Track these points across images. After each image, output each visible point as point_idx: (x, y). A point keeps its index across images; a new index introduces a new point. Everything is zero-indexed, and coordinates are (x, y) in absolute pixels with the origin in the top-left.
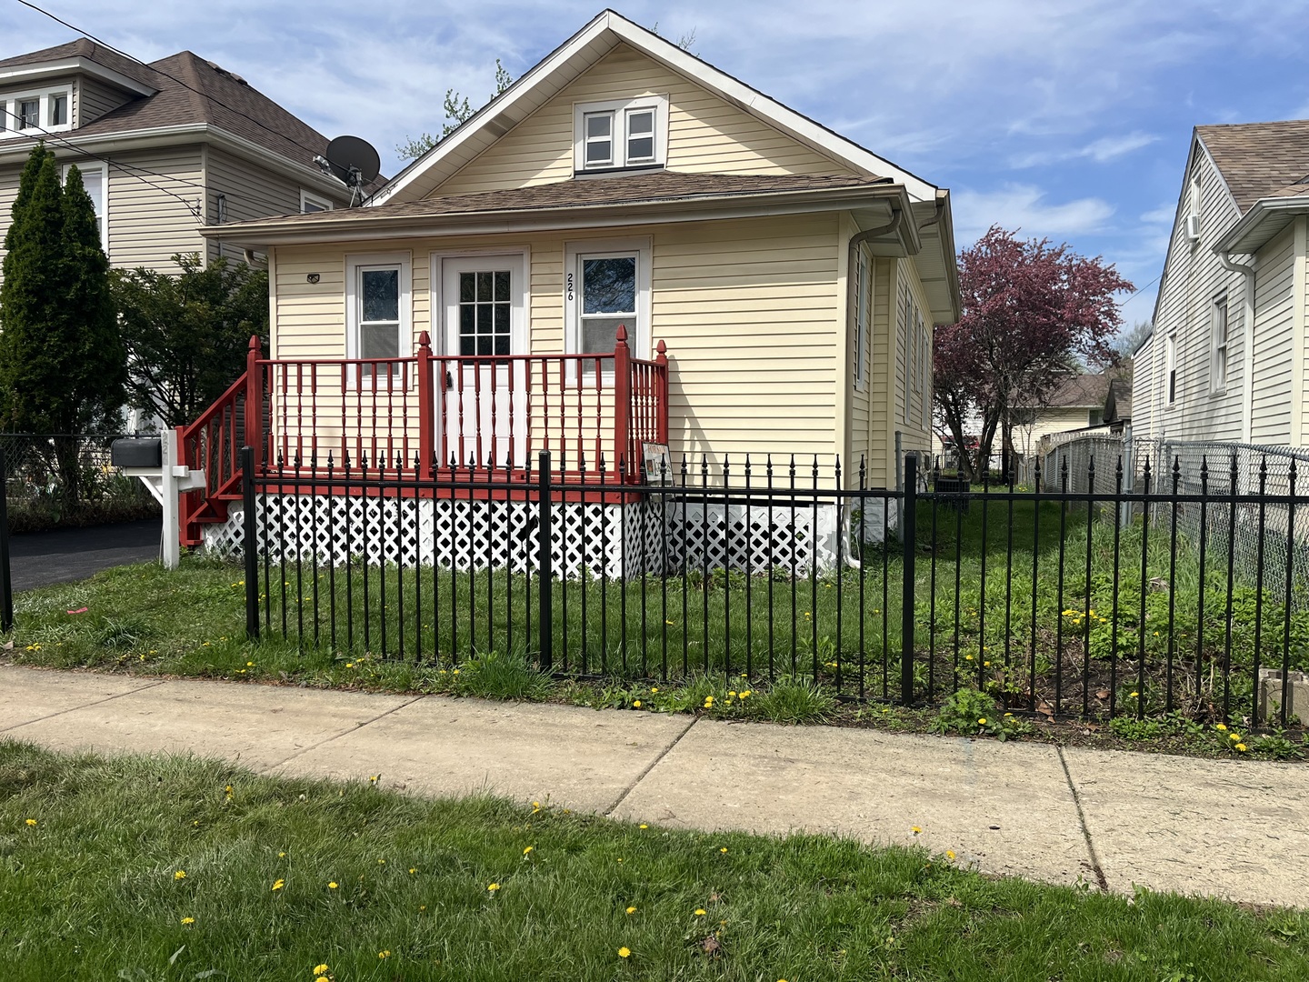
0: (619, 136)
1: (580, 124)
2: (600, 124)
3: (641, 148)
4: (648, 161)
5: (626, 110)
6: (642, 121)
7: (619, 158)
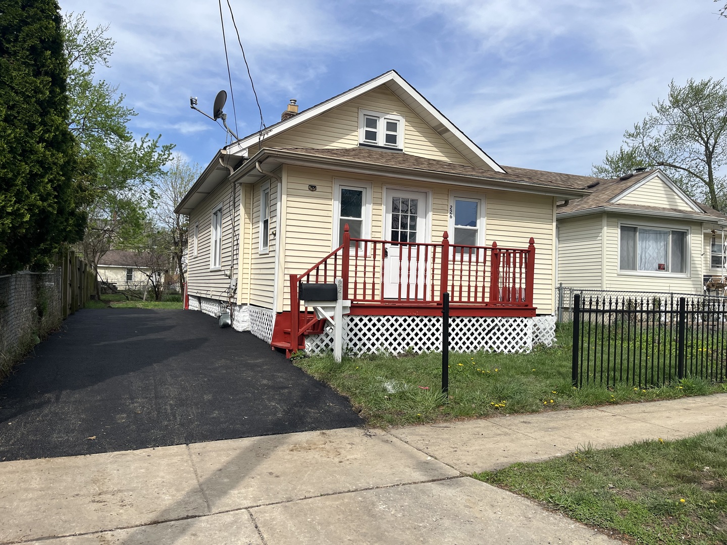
0: (381, 131)
1: (362, 120)
2: (372, 123)
3: (391, 139)
4: (394, 146)
5: (385, 118)
6: (392, 126)
7: (381, 141)
